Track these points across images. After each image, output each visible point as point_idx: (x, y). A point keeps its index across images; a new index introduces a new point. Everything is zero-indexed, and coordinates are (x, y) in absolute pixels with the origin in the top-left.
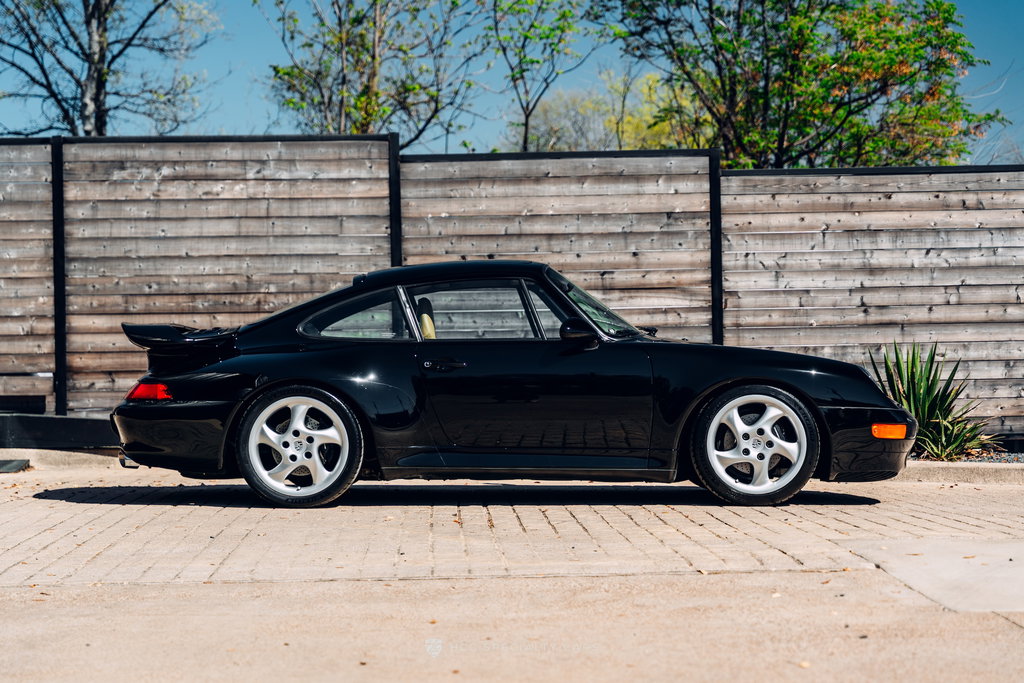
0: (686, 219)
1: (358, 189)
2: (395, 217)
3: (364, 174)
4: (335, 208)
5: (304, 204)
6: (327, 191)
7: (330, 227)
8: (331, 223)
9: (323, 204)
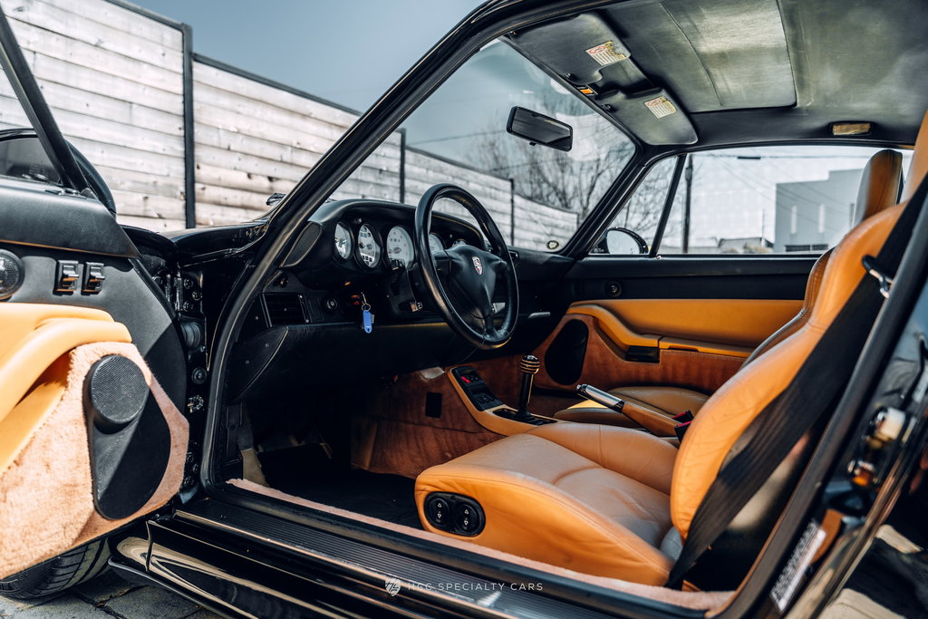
0: (389, 176)
1: (149, 76)
2: (188, 118)
3: (157, 60)
4: (123, 91)
5: (85, 74)
6: (114, 65)
7: (118, 111)
8: (119, 107)
9: (109, 81)
